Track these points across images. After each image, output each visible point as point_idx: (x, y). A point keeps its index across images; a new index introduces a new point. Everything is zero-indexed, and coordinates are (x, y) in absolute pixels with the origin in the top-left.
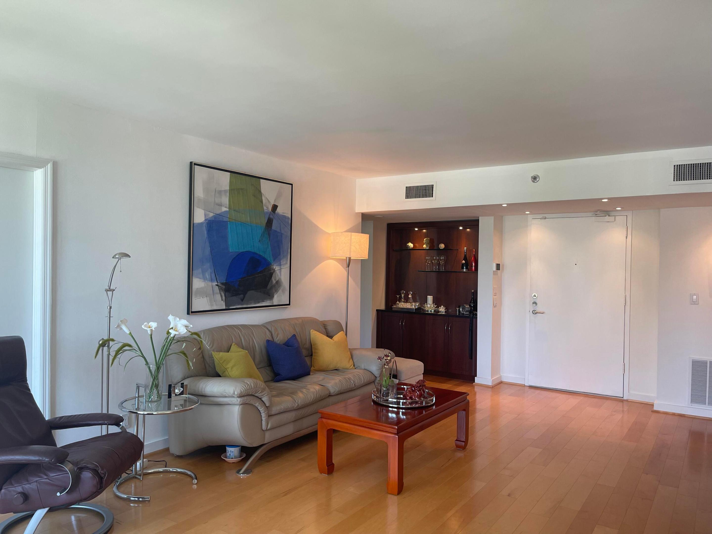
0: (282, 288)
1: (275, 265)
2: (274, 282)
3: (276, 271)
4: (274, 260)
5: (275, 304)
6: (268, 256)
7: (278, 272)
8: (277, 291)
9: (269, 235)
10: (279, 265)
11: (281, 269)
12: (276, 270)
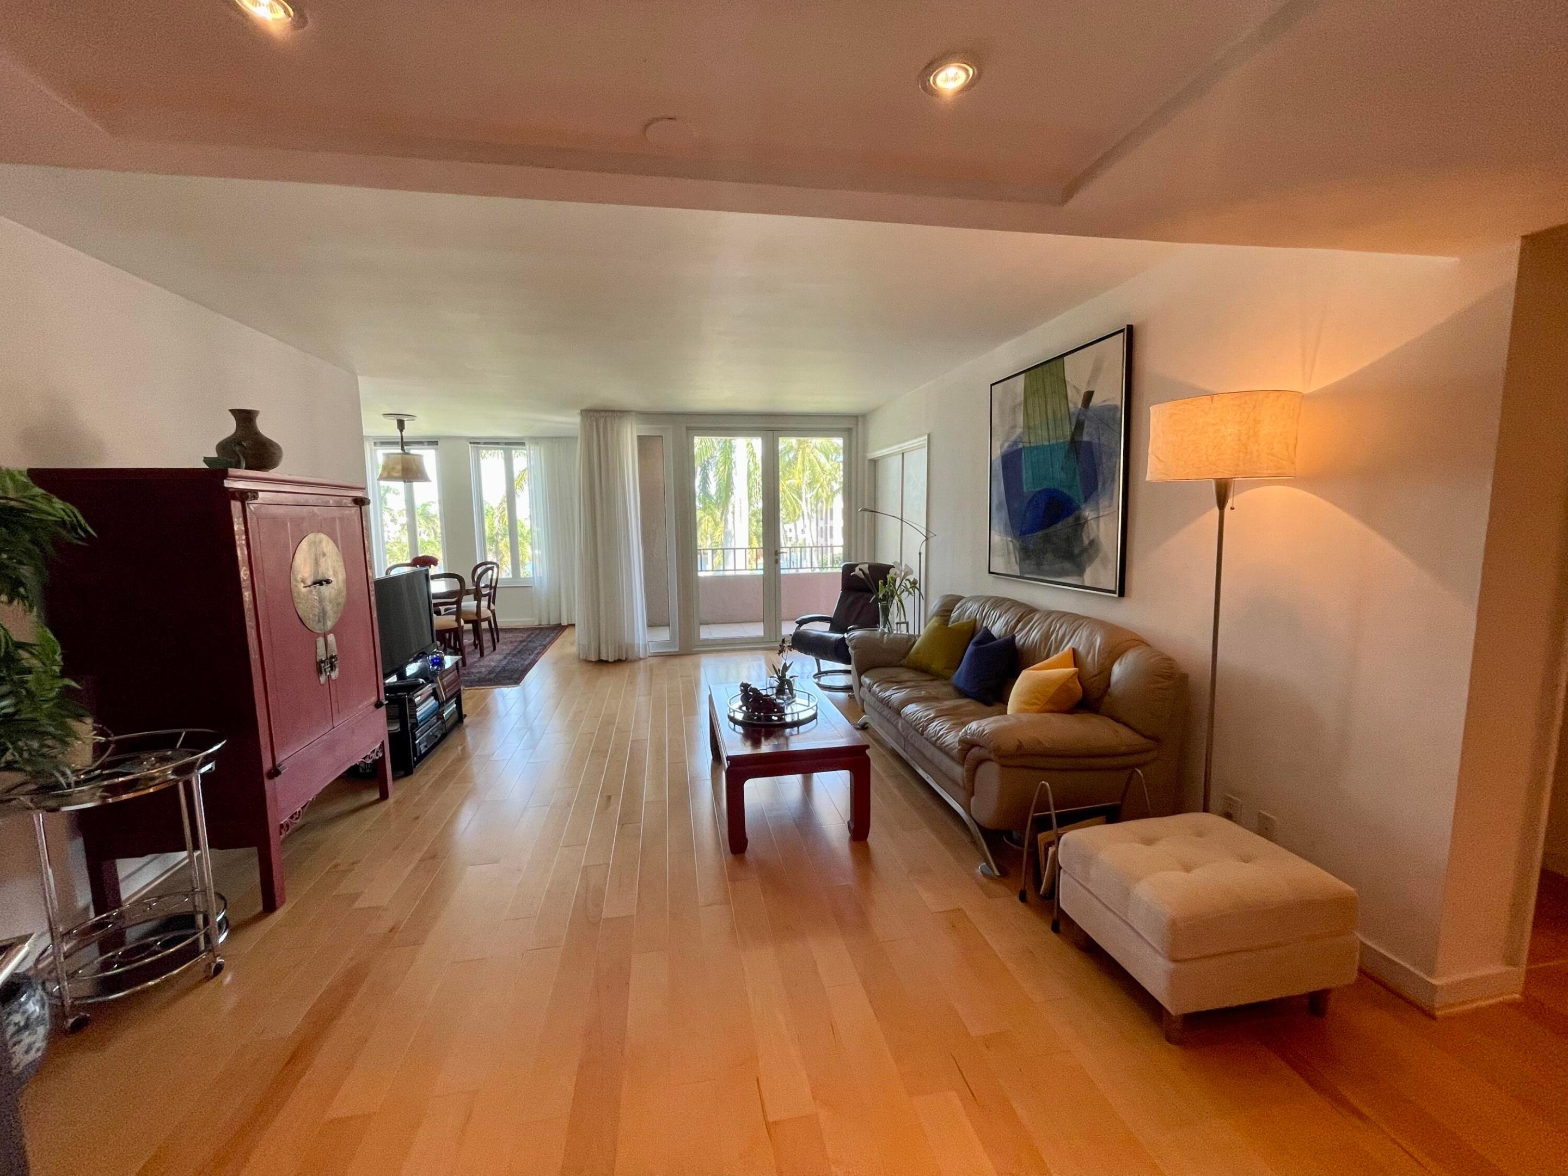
0: (1100, 555)
1: (1087, 510)
2: (1086, 542)
3: (1089, 522)
4: (1086, 501)
5: (1086, 584)
6: (1076, 493)
7: (1093, 523)
8: (1091, 560)
9: (1078, 454)
10: (1095, 510)
11: (1098, 517)
12: (1089, 519)
